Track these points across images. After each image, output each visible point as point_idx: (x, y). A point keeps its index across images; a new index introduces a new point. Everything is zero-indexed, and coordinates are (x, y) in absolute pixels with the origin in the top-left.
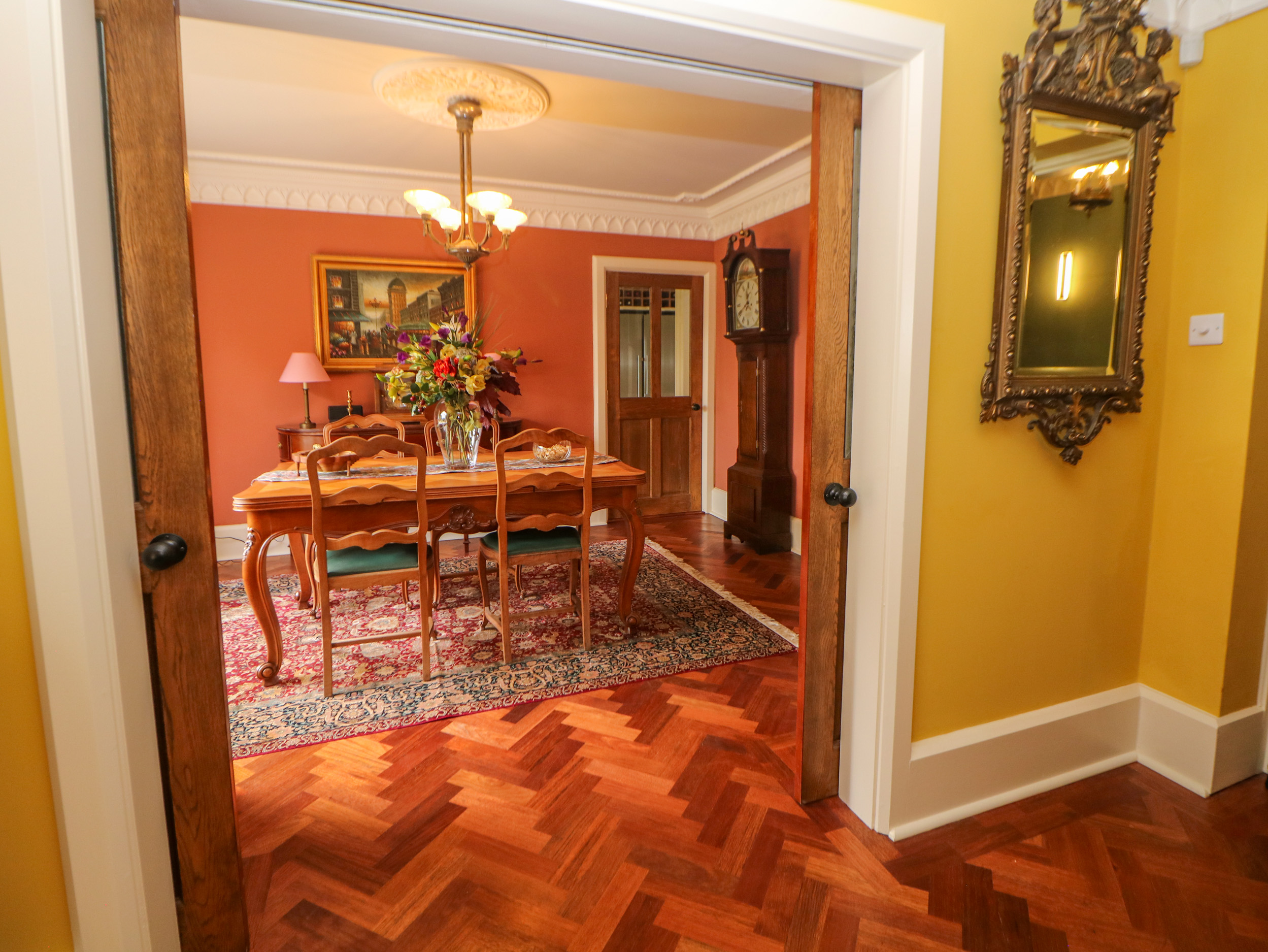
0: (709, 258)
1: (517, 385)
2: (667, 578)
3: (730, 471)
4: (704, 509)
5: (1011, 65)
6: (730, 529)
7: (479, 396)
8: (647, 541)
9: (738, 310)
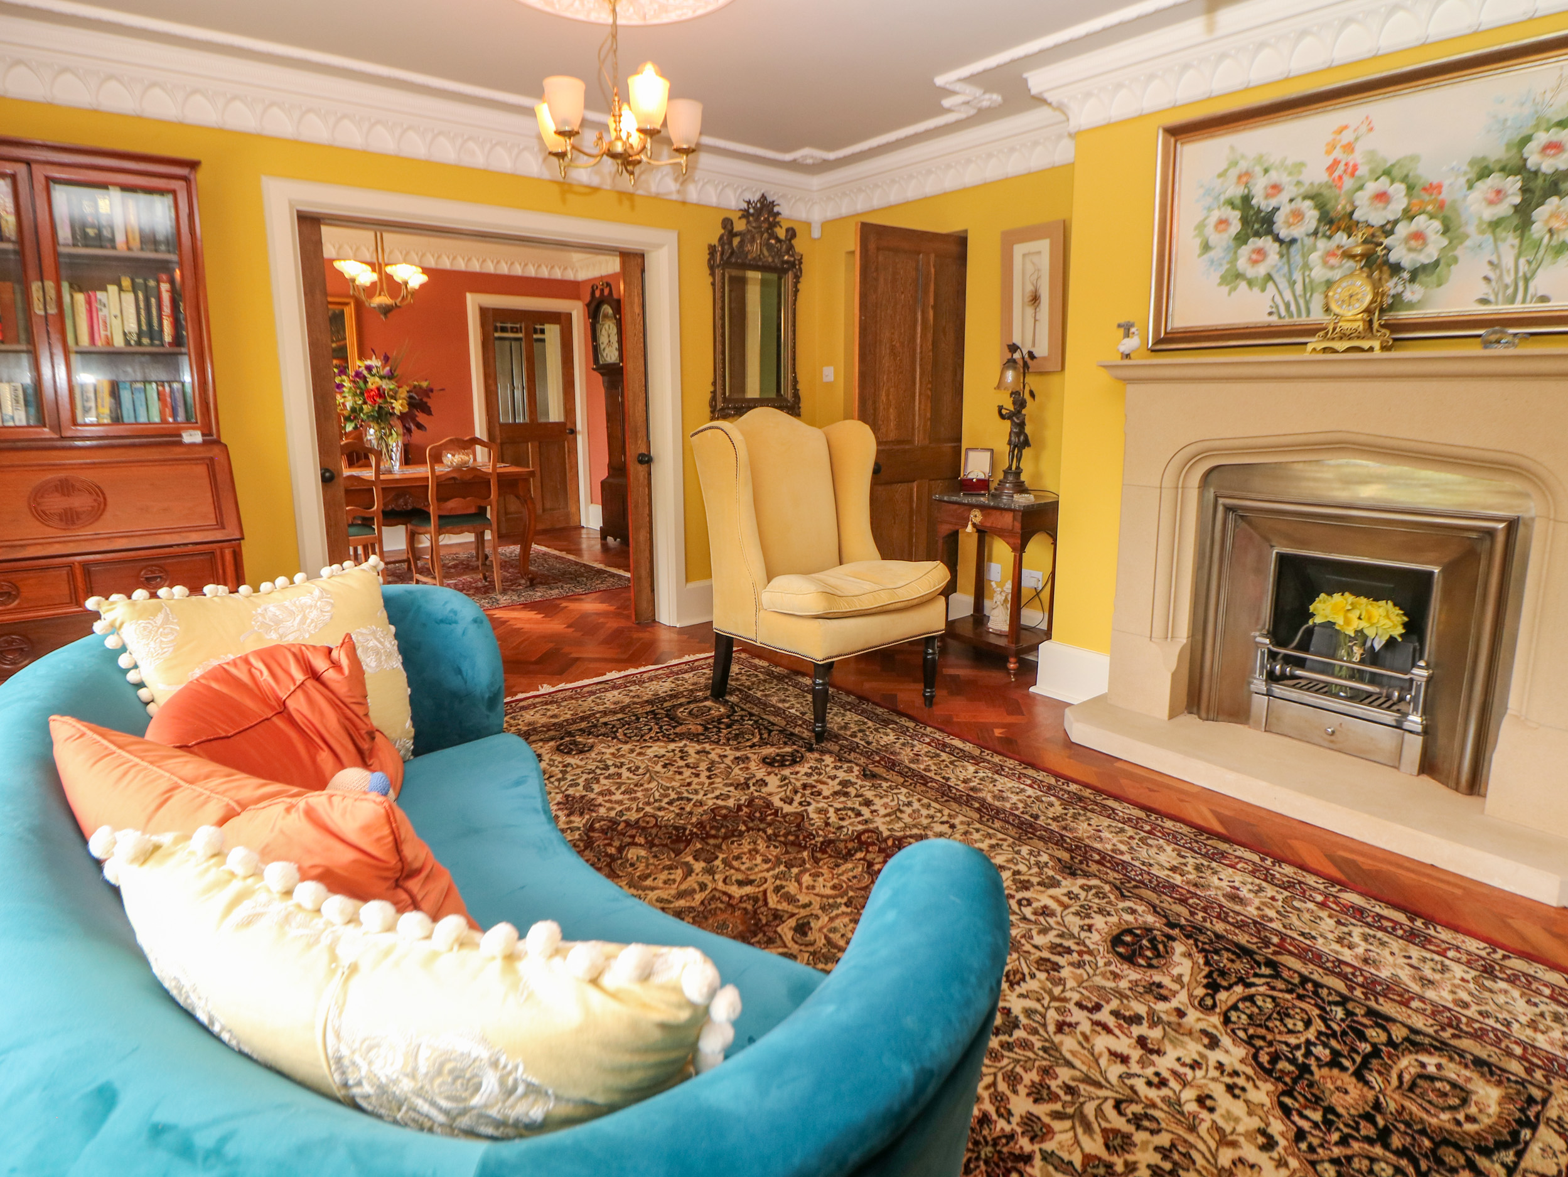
0: (576, 297)
1: (429, 408)
2: (551, 561)
3: (603, 483)
4: (583, 524)
5: (712, 250)
6: (604, 533)
7: (403, 417)
8: (534, 546)
9: (602, 347)
